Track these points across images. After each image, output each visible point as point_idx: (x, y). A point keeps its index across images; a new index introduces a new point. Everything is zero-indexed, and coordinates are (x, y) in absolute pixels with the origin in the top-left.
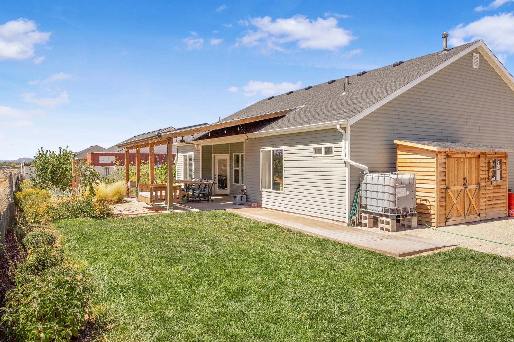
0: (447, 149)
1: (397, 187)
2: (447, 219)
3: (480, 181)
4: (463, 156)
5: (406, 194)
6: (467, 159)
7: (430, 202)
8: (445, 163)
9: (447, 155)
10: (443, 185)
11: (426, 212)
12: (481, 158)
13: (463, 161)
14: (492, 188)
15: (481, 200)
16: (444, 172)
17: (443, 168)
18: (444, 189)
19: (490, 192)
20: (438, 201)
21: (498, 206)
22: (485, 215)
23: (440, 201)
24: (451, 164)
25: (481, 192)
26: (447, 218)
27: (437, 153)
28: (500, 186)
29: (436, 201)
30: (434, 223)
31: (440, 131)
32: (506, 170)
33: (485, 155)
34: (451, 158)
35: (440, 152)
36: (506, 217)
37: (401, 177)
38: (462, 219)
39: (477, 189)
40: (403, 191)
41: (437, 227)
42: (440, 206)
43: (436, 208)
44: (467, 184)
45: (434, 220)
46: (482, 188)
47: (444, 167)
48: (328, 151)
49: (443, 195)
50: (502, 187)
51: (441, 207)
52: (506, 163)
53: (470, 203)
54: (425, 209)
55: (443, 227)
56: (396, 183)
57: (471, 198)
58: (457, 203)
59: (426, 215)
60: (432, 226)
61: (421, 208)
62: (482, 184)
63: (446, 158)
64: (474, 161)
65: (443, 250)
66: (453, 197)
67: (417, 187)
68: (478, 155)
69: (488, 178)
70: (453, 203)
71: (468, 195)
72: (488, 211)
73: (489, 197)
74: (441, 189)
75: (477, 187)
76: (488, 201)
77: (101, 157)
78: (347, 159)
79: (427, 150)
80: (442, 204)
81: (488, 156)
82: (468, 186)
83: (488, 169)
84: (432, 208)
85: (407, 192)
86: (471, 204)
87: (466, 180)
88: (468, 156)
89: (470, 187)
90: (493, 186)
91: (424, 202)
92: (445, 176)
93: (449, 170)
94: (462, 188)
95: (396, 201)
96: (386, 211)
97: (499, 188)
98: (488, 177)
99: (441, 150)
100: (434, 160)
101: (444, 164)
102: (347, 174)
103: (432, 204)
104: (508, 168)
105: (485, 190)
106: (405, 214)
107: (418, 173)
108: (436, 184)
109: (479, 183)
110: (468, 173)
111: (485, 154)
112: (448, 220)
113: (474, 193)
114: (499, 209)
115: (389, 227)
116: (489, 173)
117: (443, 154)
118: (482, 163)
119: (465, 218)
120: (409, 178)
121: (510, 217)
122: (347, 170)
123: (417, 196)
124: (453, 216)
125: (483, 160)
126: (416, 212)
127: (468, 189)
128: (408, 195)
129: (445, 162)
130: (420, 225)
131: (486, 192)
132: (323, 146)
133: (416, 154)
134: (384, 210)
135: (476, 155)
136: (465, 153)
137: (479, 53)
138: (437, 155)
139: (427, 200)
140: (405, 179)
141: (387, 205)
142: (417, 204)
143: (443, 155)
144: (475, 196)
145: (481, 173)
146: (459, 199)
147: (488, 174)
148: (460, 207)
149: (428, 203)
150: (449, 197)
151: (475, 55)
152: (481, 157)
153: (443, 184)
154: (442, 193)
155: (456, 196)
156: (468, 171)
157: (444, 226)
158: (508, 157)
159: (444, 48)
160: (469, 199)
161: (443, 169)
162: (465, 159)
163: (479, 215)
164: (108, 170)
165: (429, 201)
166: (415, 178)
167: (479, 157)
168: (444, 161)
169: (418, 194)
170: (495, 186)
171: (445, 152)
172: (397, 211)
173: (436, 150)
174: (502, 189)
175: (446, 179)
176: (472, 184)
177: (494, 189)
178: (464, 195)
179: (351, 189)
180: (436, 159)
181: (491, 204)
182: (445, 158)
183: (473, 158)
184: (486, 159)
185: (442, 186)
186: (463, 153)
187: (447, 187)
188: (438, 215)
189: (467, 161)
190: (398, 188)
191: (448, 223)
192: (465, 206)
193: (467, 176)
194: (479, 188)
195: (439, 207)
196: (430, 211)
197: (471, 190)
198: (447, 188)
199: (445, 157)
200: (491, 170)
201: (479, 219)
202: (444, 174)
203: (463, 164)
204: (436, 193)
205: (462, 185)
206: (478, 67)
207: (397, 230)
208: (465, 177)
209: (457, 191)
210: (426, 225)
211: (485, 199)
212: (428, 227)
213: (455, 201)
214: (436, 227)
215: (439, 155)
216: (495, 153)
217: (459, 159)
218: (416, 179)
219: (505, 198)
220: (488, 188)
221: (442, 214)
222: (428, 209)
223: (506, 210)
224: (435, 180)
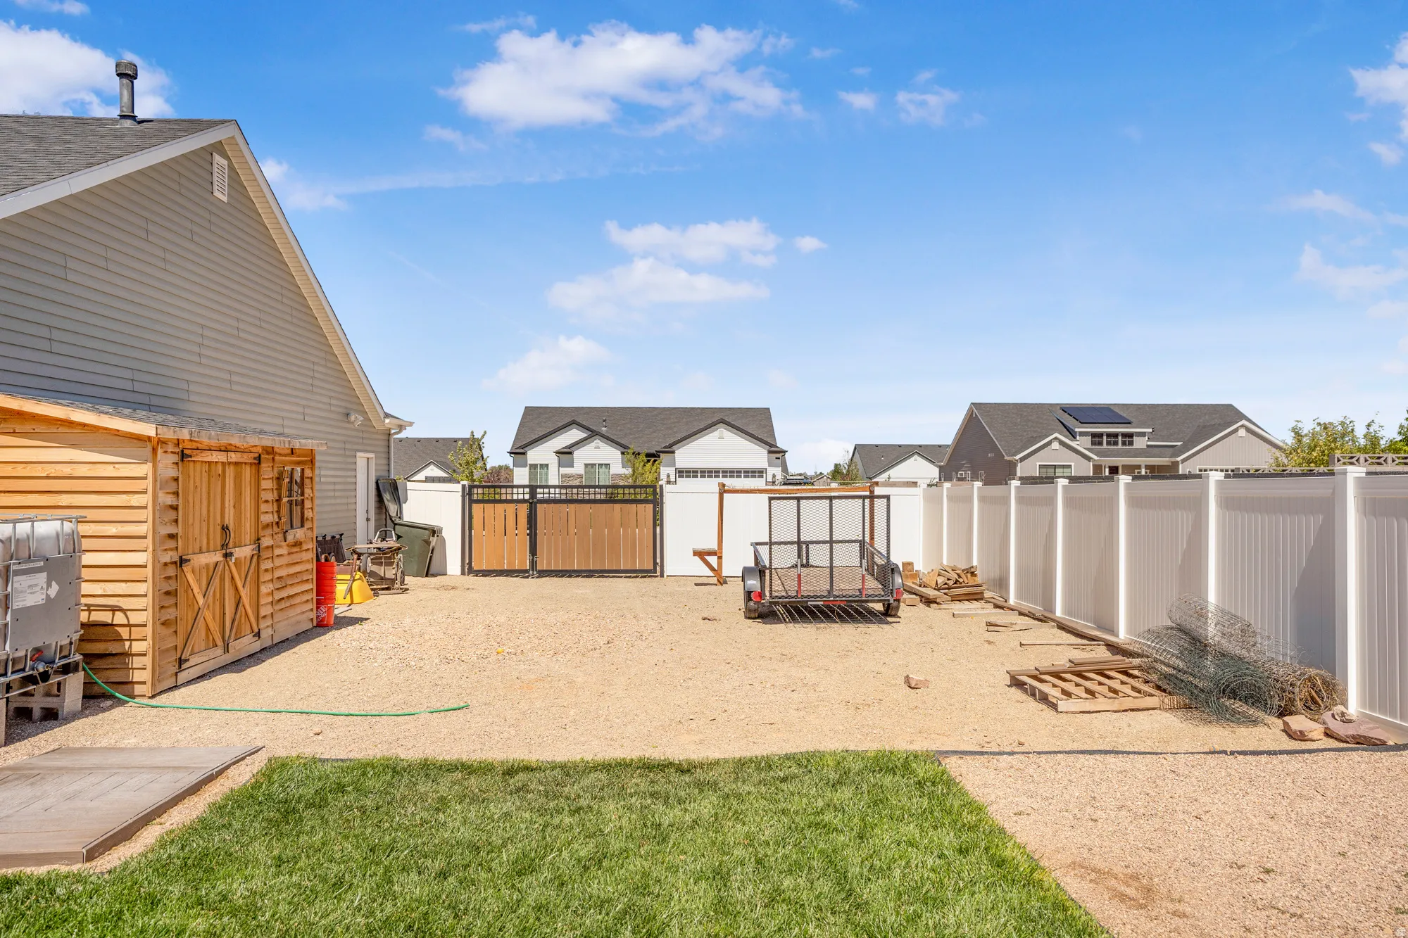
0: (185, 434)
1: (14, 571)
2: (181, 662)
3: (260, 531)
4: (220, 457)
5: (48, 595)
6: (232, 468)
7: (128, 613)
8: (176, 480)
9: (182, 451)
10: (170, 553)
11: (113, 648)
12: (263, 465)
13: (220, 473)
14: (284, 551)
15: (264, 589)
16: (175, 508)
17: (171, 496)
18: (174, 566)
19: (281, 564)
20: (157, 608)
21: (297, 600)
22: (270, 631)
23: (162, 607)
24: (192, 482)
25: (263, 567)
26: (180, 658)
27: (154, 446)
28: (301, 543)
29: (150, 609)
30: (144, 683)
31: (128, 374)
32: (312, 497)
33: (271, 456)
34: (192, 464)
35: (162, 442)
36: (312, 629)
37: (29, 531)
38: (217, 656)
39: (255, 557)
40: (36, 585)
41: (153, 696)
42: (163, 624)
43: (148, 631)
44: (231, 545)
45: (141, 672)
46: (265, 554)
47: (174, 493)
49: (171, 586)
50: (305, 547)
51: (163, 627)
52: (311, 478)
53: (238, 602)
54: (105, 641)
55: (171, 694)
56: (8, 557)
57: (240, 585)
58: (206, 607)
59: (111, 660)
60: (133, 697)
61: (93, 637)
62: (266, 542)
63: (180, 463)
64: (247, 472)
66: (196, 590)
67: (83, 563)
68: (257, 455)
69: (277, 523)
70: (196, 608)
71: (232, 578)
72: (277, 617)
73: (278, 578)
74: (166, 564)
75: (255, 552)
76: (278, 589)
79: (117, 434)
80: (168, 617)
81: (277, 458)
82: (233, 550)
83: (277, 498)
84: (136, 633)
85: (49, 585)
86: (241, 605)
87: (227, 531)
88: (234, 457)
89: (237, 553)
90: (288, 545)
91: (105, 617)
92: (176, 521)
93: (186, 501)
94: (218, 557)
95: (6, 625)
97: (299, 550)
98: (277, 520)
99: (168, 434)
100: (145, 469)
101: (174, 484)
103: (135, 618)
104: (317, 494)
105: (271, 560)
106: (41, 670)
107: (91, 515)
108: (151, 549)
109: (259, 539)
110: (232, 508)
111: (271, 454)
112: (184, 667)
113: (247, 570)
114: (299, 610)
116: (279, 507)
117: (171, 448)
118: (264, 479)
119: (226, 649)
120: (58, 535)
121: (321, 630)
123: (83, 596)
124: (196, 650)
125: (267, 471)
126: (78, 657)
127: (233, 559)
128: (52, 596)
129: (175, 476)
130: (94, 698)
131: (272, 565)
133: (73, 446)
135: (252, 455)
136: (226, 449)
137: (228, 158)
138: (154, 450)
139: (114, 609)
140: (42, 540)
142: (83, 625)
143: (172, 452)
144: (248, 579)
145: (264, 507)
146: (211, 593)
147: (278, 512)
148: (214, 618)
149: (119, 618)
150: (186, 591)
151: (217, 158)
152: (262, 460)
153: (171, 550)
154: (168, 578)
155: (204, 582)
156: (232, 504)
157: (171, 689)
158: (317, 464)
159: (125, 109)
160: (236, 589)
161: (170, 500)
162: (227, 467)
163: (258, 635)
165: (123, 611)
166: (78, 533)
167: (259, 463)
168: (173, 473)
169: (86, 588)
170: (293, 546)
171: (178, 442)
172: (10, 663)
173: (152, 433)
174: (304, 553)
175: (179, 530)
176: (243, 544)
177: (289, 554)
178: (222, 579)
180: (150, 465)
181: (283, 599)
182: (177, 463)
183: (245, 463)
184: (272, 466)
185: (167, 558)
186: (223, 449)
187: (181, 557)
188: (157, 653)
189: (230, 471)
190: (17, 573)
191: (183, 676)
192: (224, 614)
193: (230, 520)
194: (258, 556)
195: (159, 627)
196: (127, 644)
197: (240, 562)
198: (182, 561)
199: (176, 458)
200: (285, 500)
201: (257, 646)
202: (172, 514)
203: (220, 483)
204: (150, 580)
205: (219, 548)
206: (225, 199)
208: (227, 522)
209: (207, 566)
210: (117, 695)
211: (271, 586)
212: (123, 703)
213: (201, 601)
214: (150, 698)
215: (160, 451)
216: (292, 451)
217: (213, 466)
218: (83, 537)
219: (311, 577)
220: (277, 552)
221: (168, 650)
222: (120, 640)
223: (312, 610)
224: (145, 537)
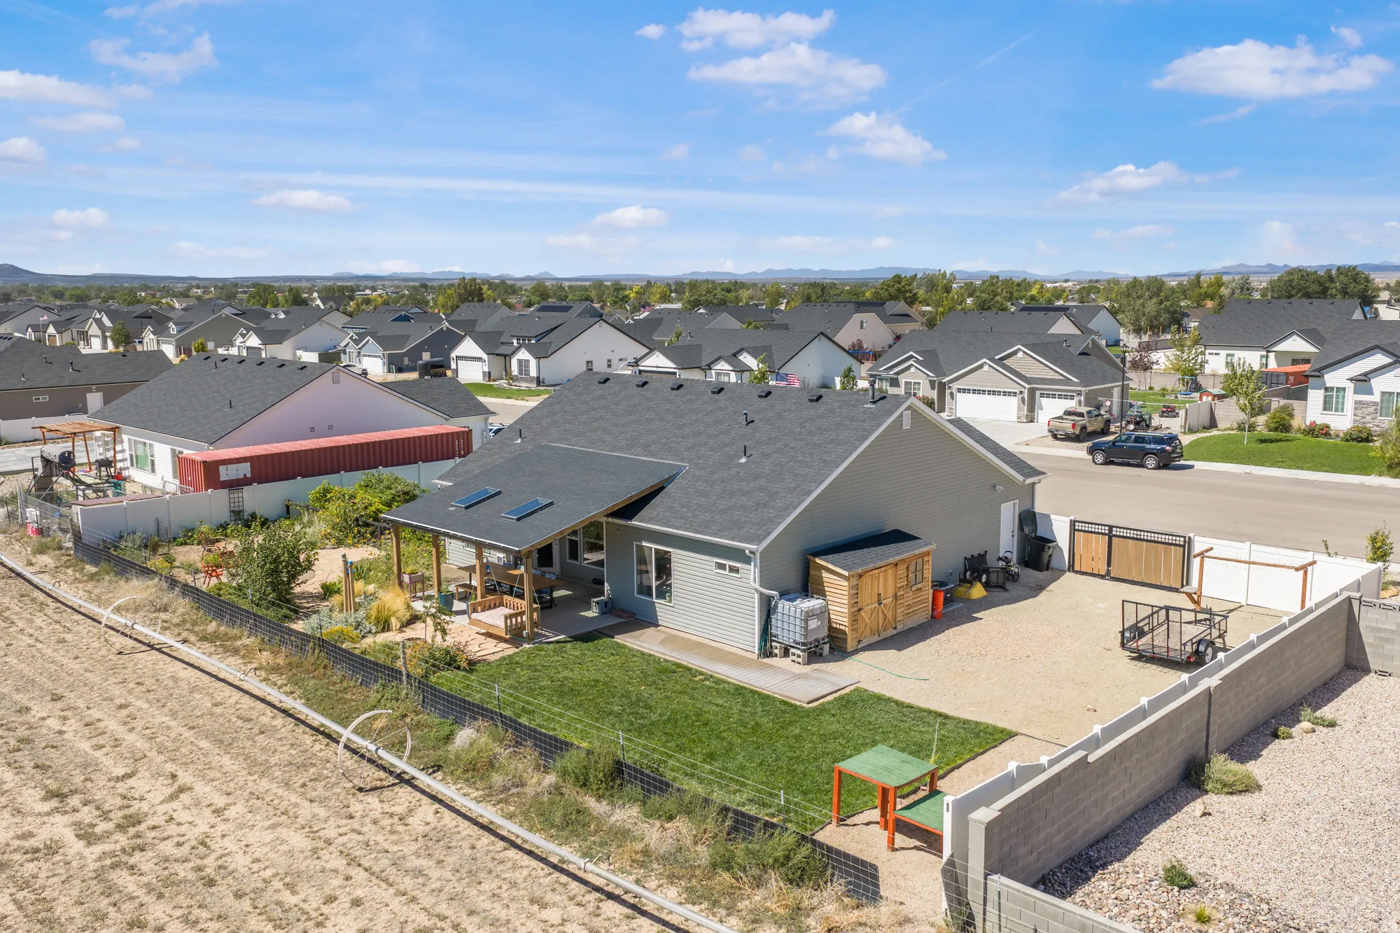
0: (860, 571)
1: (808, 620)
2: (859, 641)
3: (897, 590)
4: (878, 571)
5: (817, 625)
8: (857, 584)
9: (860, 575)
12: (899, 566)
13: (877, 574)
14: (910, 594)
15: (899, 611)
16: (857, 592)
17: (855, 589)
18: (856, 611)
20: (850, 625)
21: (918, 612)
22: (902, 626)
23: (852, 625)
24: (864, 583)
25: (898, 602)
27: (849, 577)
28: (921, 589)
29: (848, 626)
30: (847, 648)
32: (927, 569)
34: (864, 577)
35: (852, 575)
36: (928, 621)
38: (875, 638)
39: (894, 601)
40: (814, 622)
41: (849, 652)
42: (853, 630)
44: (882, 599)
45: (846, 644)
46: (899, 598)
48: (734, 570)
49: (856, 618)
50: (923, 589)
52: (928, 560)
53: (885, 618)
54: (839, 634)
55: (855, 652)
56: (807, 616)
57: (886, 613)
58: (870, 623)
59: (838, 639)
60: (843, 652)
61: (834, 631)
62: (900, 593)
63: (859, 579)
64: (890, 571)
65: (843, 692)
66: (866, 617)
68: (895, 564)
69: (906, 585)
70: (866, 624)
71: (882, 611)
72: (906, 620)
73: (907, 605)
74: (853, 612)
75: (894, 599)
77: (222, 469)
78: (757, 586)
79: (839, 573)
80: (854, 628)
81: (906, 561)
82: (882, 601)
83: (906, 575)
84: (847, 631)
85: (818, 622)
86: (887, 619)
87: (880, 595)
88: (883, 569)
89: (884, 602)
90: (913, 591)
91: (837, 626)
92: (857, 597)
93: (861, 590)
94: (876, 604)
95: (806, 634)
96: (798, 644)
97: (919, 591)
99: (853, 573)
100: (846, 584)
101: (857, 586)
102: (756, 600)
103: (845, 628)
105: (903, 599)
106: (816, 644)
107: (831, 594)
108: (848, 608)
109: (896, 593)
110: (883, 587)
111: (903, 561)
112: (861, 643)
113: (890, 606)
114: (919, 615)
115: (800, 660)
118: (899, 571)
119: (879, 636)
120: (820, 607)
122: (756, 596)
124: (866, 637)
125: (901, 567)
126: (827, 640)
127: (883, 604)
128: (819, 625)
130: (833, 650)
131: (903, 601)
132: (728, 563)
133: (829, 573)
134: (795, 641)
135: (892, 565)
136: (879, 568)
139: (840, 624)
140: (816, 609)
141: (798, 638)
143: (856, 576)
144: (891, 609)
145: (899, 581)
146: (873, 617)
148: (874, 625)
149: (841, 627)
152: (898, 564)
153: (855, 606)
154: (855, 616)
155: (870, 615)
156: (883, 584)
160: (884, 614)
162: (880, 573)
163: (896, 628)
164: (240, 495)
165: (842, 625)
167: (896, 566)
168: (856, 582)
170: (916, 591)
172: (808, 644)
173: (847, 575)
174: (923, 592)
175: (859, 599)
176: (888, 597)
177: (914, 594)
178: (878, 612)
179: (761, 617)
180: (848, 583)
181: (910, 612)
185: (854, 609)
187: (858, 609)
188: (850, 639)
189: (882, 574)
190: (810, 618)
191: (860, 646)
193: (881, 591)
194: (896, 599)
195: (851, 631)
196: (842, 635)
197: (887, 604)
200: (911, 575)
201: (895, 632)
203: (877, 579)
204: (848, 614)
205: (877, 601)
207: (809, 663)
209: (871, 609)
210: (838, 650)
211: (903, 609)
213: (868, 621)
216: (915, 555)
217: (873, 575)
219: (927, 601)
220: (906, 595)
221: (854, 638)
223: (928, 614)
224: (847, 604)
